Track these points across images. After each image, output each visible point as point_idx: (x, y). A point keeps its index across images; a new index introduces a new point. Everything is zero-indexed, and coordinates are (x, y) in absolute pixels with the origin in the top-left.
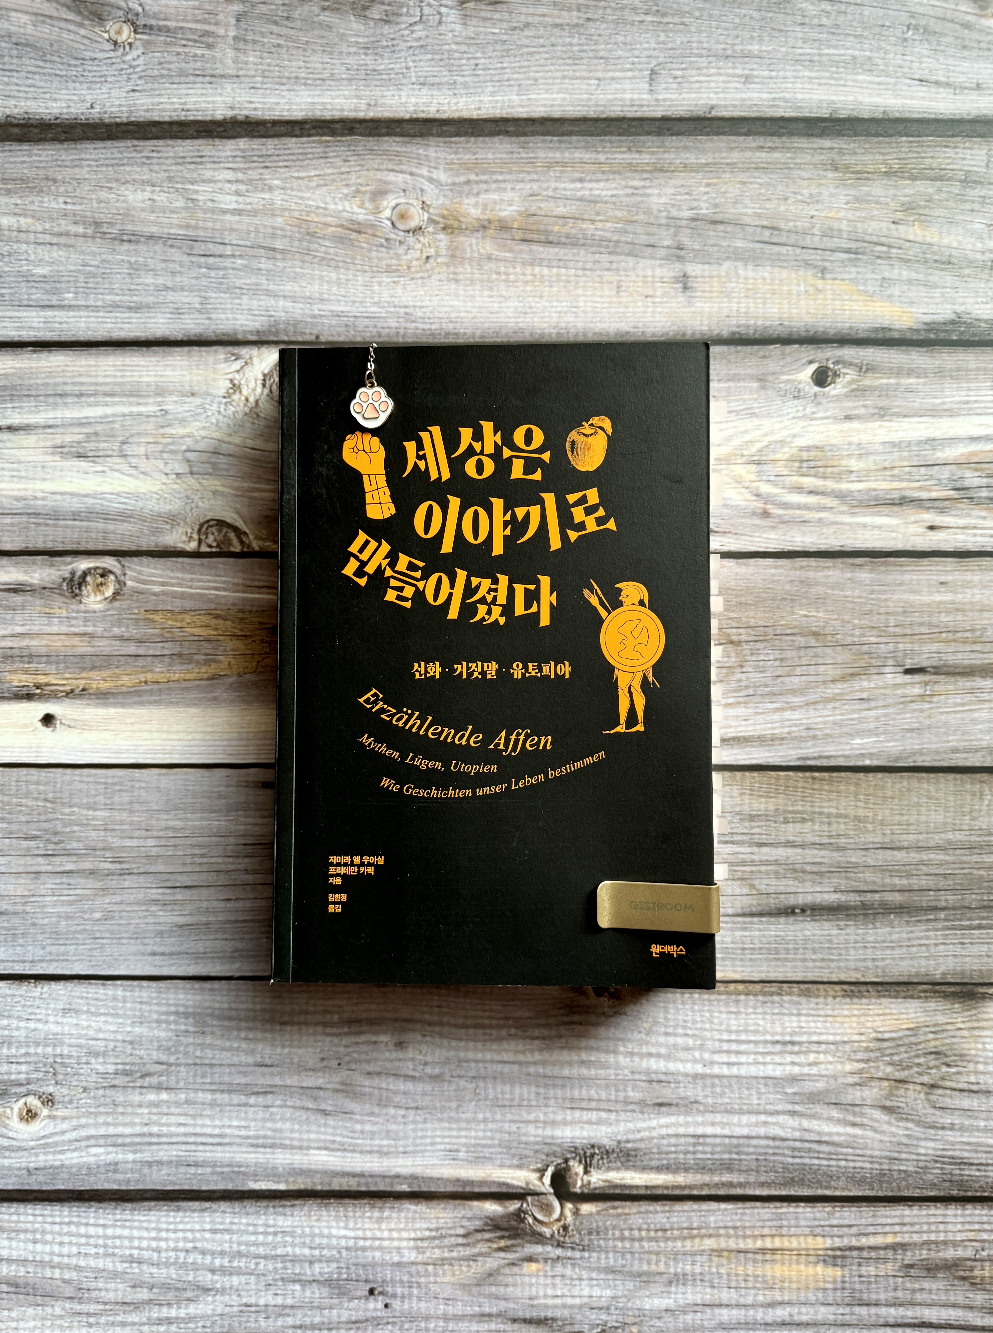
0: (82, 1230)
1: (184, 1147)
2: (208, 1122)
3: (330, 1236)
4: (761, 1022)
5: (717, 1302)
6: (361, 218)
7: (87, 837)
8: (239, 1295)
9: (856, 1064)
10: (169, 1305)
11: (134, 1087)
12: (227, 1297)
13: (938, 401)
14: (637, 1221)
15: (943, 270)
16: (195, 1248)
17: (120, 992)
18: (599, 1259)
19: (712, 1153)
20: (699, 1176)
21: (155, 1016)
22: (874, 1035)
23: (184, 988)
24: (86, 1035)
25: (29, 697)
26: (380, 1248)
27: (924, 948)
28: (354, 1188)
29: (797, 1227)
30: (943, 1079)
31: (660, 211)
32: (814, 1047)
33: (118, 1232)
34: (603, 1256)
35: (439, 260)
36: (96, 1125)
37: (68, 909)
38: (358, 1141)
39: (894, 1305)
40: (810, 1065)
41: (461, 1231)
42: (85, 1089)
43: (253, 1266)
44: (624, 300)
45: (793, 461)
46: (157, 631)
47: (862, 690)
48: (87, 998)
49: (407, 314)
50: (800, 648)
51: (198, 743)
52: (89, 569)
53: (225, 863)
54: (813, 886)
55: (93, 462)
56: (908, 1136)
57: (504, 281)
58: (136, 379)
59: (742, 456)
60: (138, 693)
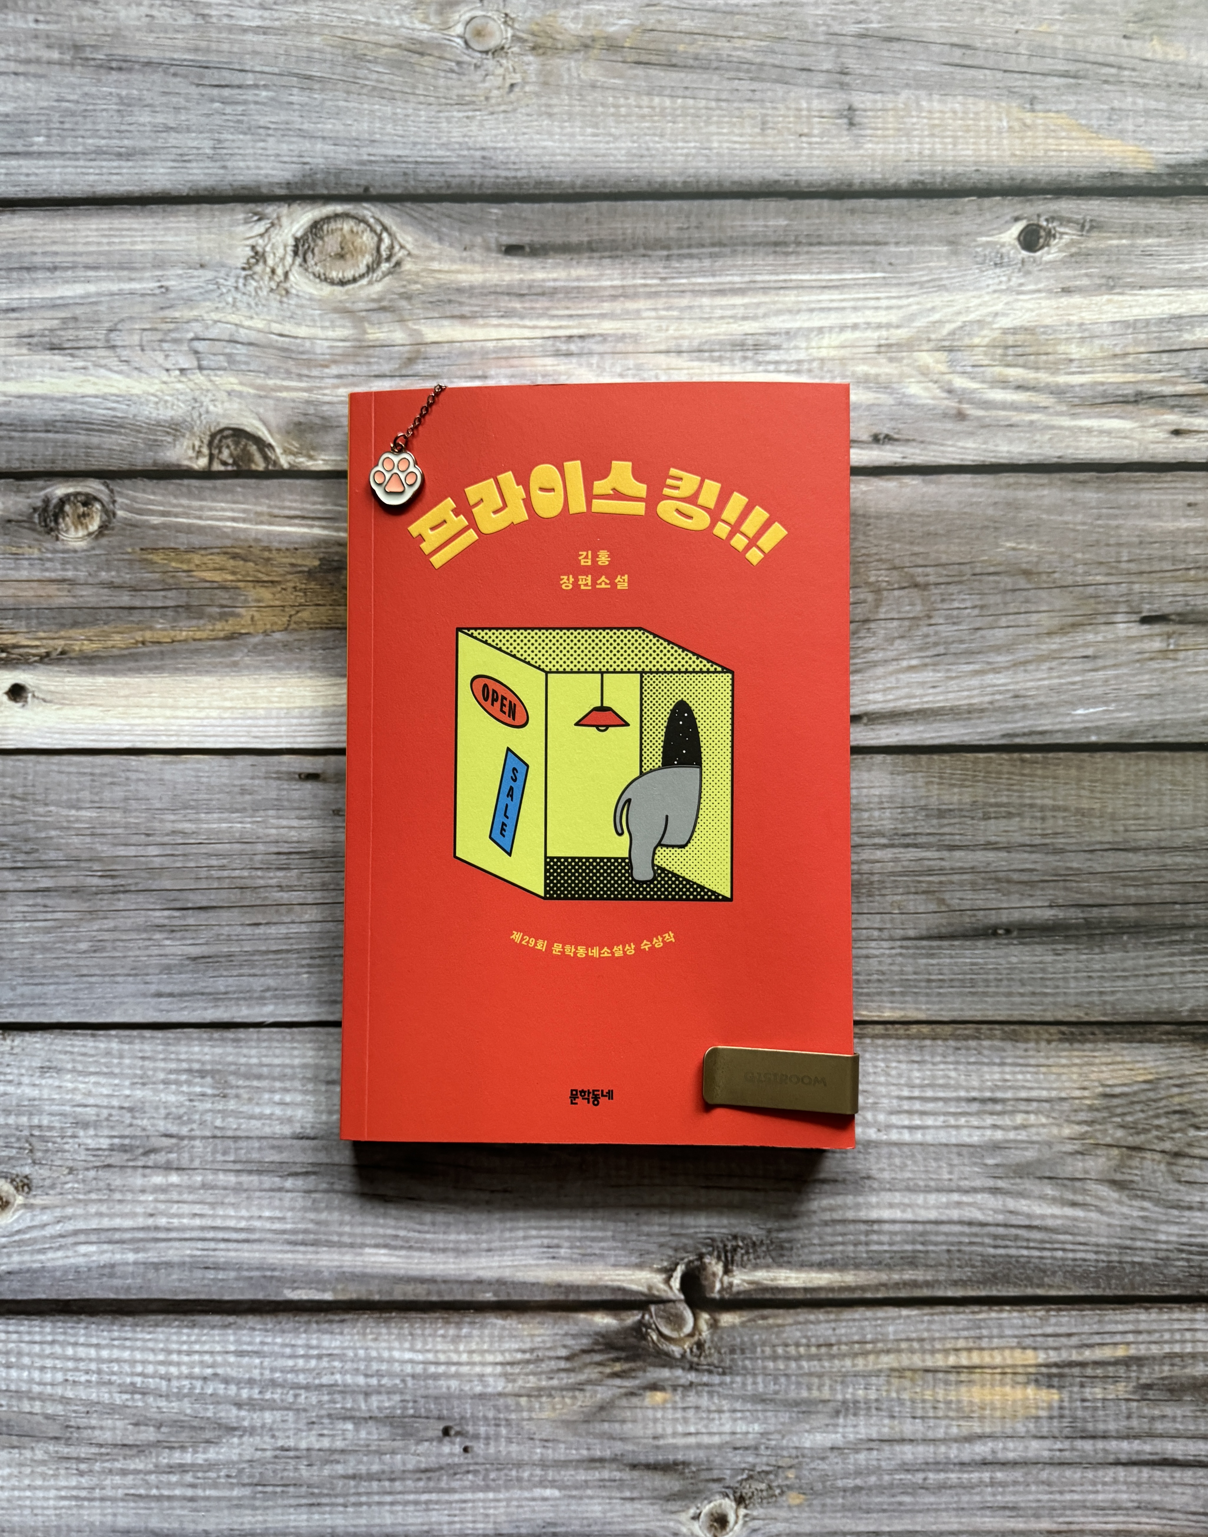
0: (70, 1351)
1: (200, 1245)
2: (232, 1212)
3: (391, 1361)
4: (953, 1074)
5: (898, 1436)
6: (425, 35)
7: (67, 844)
8: (273, 1436)
9: (1077, 1127)
10: (183, 1448)
11: (135, 1168)
12: (257, 1439)
13: (1186, 267)
14: (793, 1334)
15: (1190, 96)
16: (216, 1375)
17: (115, 1045)
18: (744, 1384)
19: (891, 1244)
20: (874, 1274)
21: (161, 1076)
22: (1100, 1089)
23: (199, 1039)
24: (71, 1100)
26: (457, 1376)
27: (1166, 978)
28: (423, 1298)
29: (1001, 1337)
30: (1190, 1145)
31: (817, 25)
32: (1023, 1106)
33: (116, 1353)
34: (750, 1380)
35: (527, 88)
36: (86, 1217)
37: (45, 938)
38: (428, 1236)
39: (1127, 1437)
40: (1016, 1128)
41: (563, 1353)
42: (71, 1170)
43: (290, 1399)
44: (770, 139)
45: (994, 347)
46: (157, 576)
47: (1086, 645)
48: (72, 1053)
49: (484, 158)
50: (1005, 591)
51: (213, 722)
52: (68, 496)
53: (251, 877)
54: (1020, 900)
55: (72, 355)
56: (1144, 1218)
57: (613, 115)
58: (128, 247)
59: (929, 340)
60: (134, 657)
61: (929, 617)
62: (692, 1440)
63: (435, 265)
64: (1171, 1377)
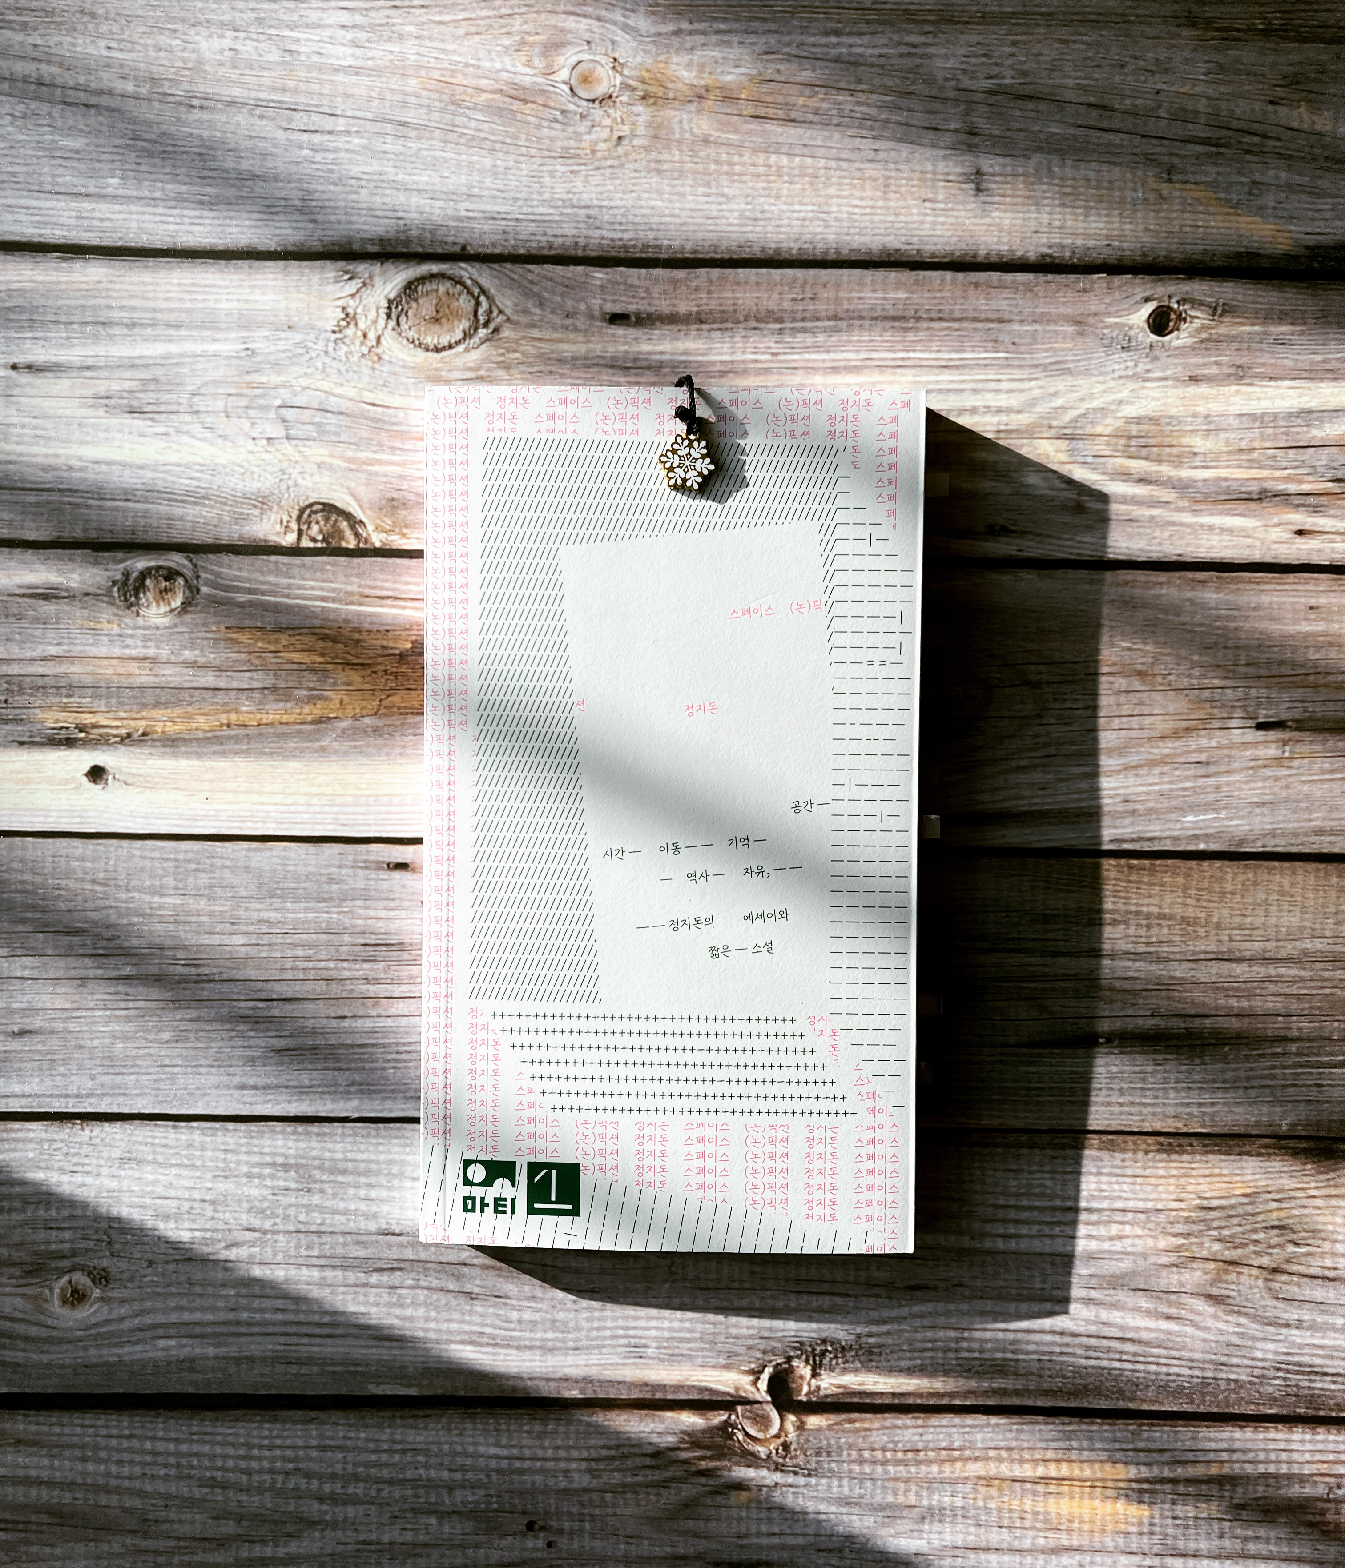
0: (148, 1445)
1: (282, 1340)
3: (476, 1455)
4: (1049, 1183)
5: (984, 1545)
6: (528, 79)
7: (150, 932)
8: (356, 1530)
9: (1173, 1239)
10: (263, 1542)
11: (217, 1261)
12: (339, 1533)
13: (1318, 356)
14: (880, 1438)
15: (1336, 171)
16: (297, 1469)
17: (197, 1137)
18: (829, 1486)
19: (982, 1352)
20: (962, 1381)
21: (245, 1169)
22: (1198, 1202)
23: (283, 1132)
24: (152, 1192)
25: (70, 742)
26: (542, 1471)
27: (1267, 1091)
29: (1092, 1449)
30: (1289, 1261)
31: (947, 79)
32: (1119, 1217)
33: (196, 1448)
34: (835, 1483)
35: (636, 142)
36: (166, 1311)
37: (126, 1027)
38: (515, 1334)
39: (1219, 1557)
40: (1111, 1239)
41: (649, 1450)
42: (151, 1263)
43: (374, 1493)
44: (891, 204)
45: (1117, 436)
46: (243, 656)
47: (1200, 750)
48: (152, 1144)
49: (589, 217)
50: (1120, 692)
51: (300, 808)
52: (149, 569)
53: (337, 969)
54: (1122, 1009)
55: (152, 420)
56: (1241, 1335)
57: (726, 173)
58: (212, 305)
59: (1050, 427)
60: (219, 740)
61: (1040, 716)
62: (776, 1540)
63: (536, 333)
64: (1265, 1498)
